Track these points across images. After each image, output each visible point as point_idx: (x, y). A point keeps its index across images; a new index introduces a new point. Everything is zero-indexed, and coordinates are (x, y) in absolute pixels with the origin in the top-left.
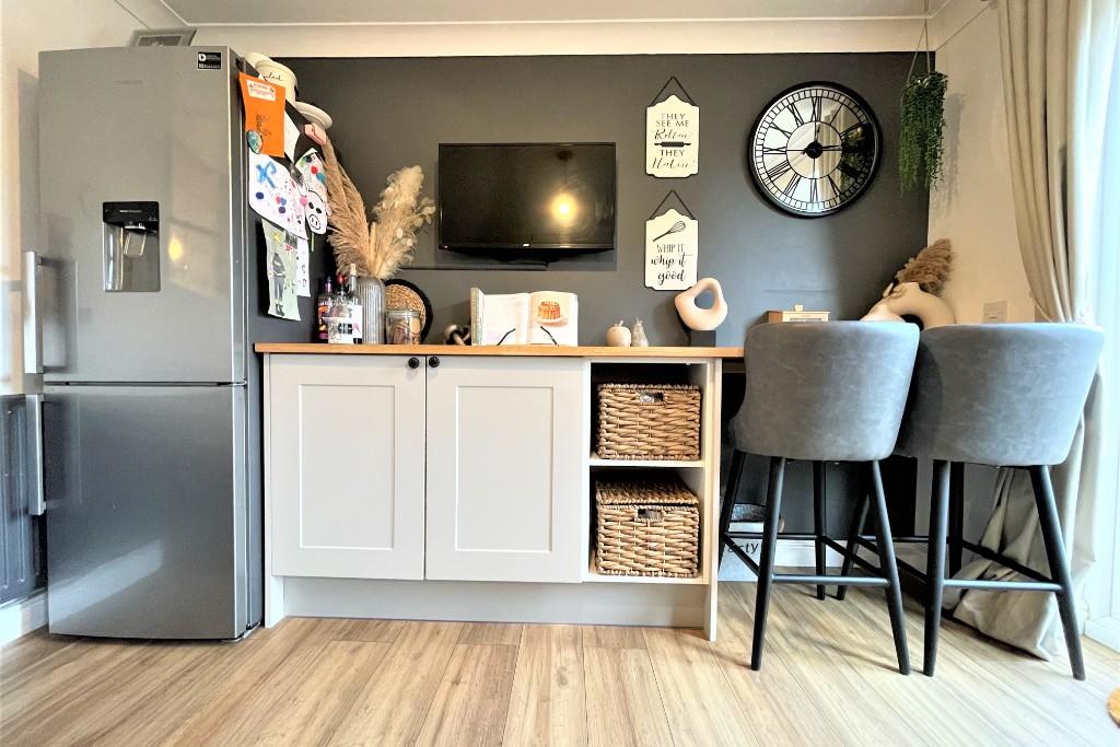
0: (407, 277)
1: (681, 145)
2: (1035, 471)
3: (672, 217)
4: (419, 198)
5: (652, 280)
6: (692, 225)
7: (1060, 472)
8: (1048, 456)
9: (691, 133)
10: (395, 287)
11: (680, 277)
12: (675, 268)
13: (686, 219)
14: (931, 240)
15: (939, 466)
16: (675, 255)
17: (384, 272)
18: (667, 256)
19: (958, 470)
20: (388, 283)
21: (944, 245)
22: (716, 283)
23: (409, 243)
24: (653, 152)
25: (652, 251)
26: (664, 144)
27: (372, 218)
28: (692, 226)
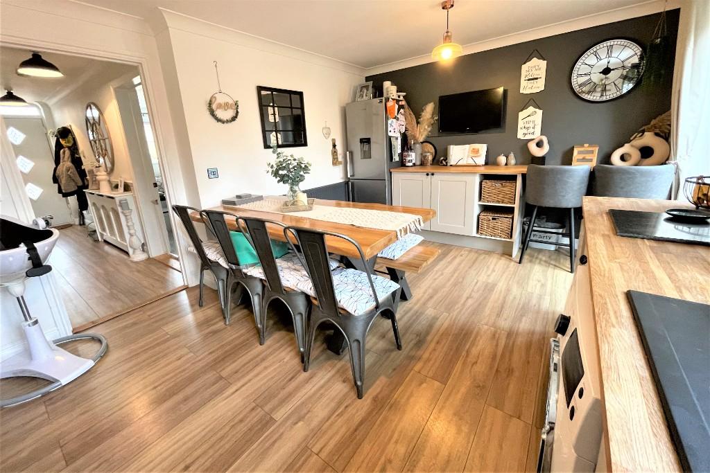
0: (429, 140)
1: (537, 79)
3: (531, 109)
4: (433, 115)
5: (520, 136)
6: (540, 112)
9: (542, 74)
10: (425, 144)
11: (533, 133)
12: (531, 130)
13: (537, 110)
16: (531, 125)
17: (421, 140)
18: (527, 126)
20: (422, 143)
22: (545, 138)
23: (429, 129)
24: (524, 83)
25: (521, 124)
26: (529, 80)
27: (418, 123)
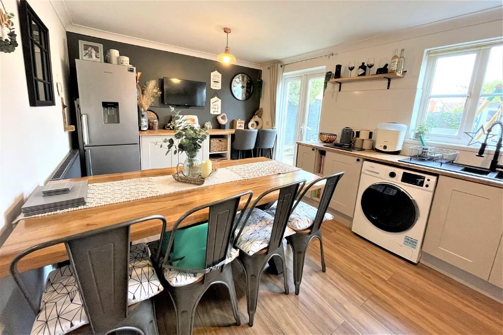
0: (152, 109)
1: (218, 82)
2: (270, 149)
3: (216, 98)
5: (212, 112)
7: (273, 148)
8: (271, 147)
9: (220, 80)
10: (149, 112)
11: (218, 112)
12: (217, 110)
14: (260, 107)
15: (259, 149)
16: (216, 107)
18: (215, 107)
19: (262, 149)
20: (147, 111)
21: (262, 109)
22: (225, 115)
23: (153, 100)
24: (212, 83)
25: (212, 106)
26: (214, 81)
27: (143, 94)
28: (220, 100)
